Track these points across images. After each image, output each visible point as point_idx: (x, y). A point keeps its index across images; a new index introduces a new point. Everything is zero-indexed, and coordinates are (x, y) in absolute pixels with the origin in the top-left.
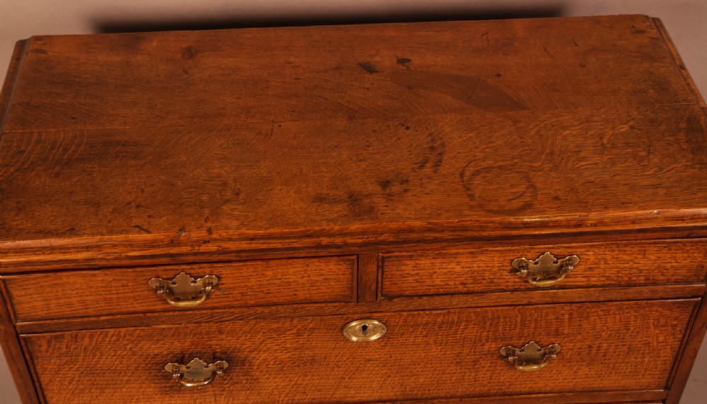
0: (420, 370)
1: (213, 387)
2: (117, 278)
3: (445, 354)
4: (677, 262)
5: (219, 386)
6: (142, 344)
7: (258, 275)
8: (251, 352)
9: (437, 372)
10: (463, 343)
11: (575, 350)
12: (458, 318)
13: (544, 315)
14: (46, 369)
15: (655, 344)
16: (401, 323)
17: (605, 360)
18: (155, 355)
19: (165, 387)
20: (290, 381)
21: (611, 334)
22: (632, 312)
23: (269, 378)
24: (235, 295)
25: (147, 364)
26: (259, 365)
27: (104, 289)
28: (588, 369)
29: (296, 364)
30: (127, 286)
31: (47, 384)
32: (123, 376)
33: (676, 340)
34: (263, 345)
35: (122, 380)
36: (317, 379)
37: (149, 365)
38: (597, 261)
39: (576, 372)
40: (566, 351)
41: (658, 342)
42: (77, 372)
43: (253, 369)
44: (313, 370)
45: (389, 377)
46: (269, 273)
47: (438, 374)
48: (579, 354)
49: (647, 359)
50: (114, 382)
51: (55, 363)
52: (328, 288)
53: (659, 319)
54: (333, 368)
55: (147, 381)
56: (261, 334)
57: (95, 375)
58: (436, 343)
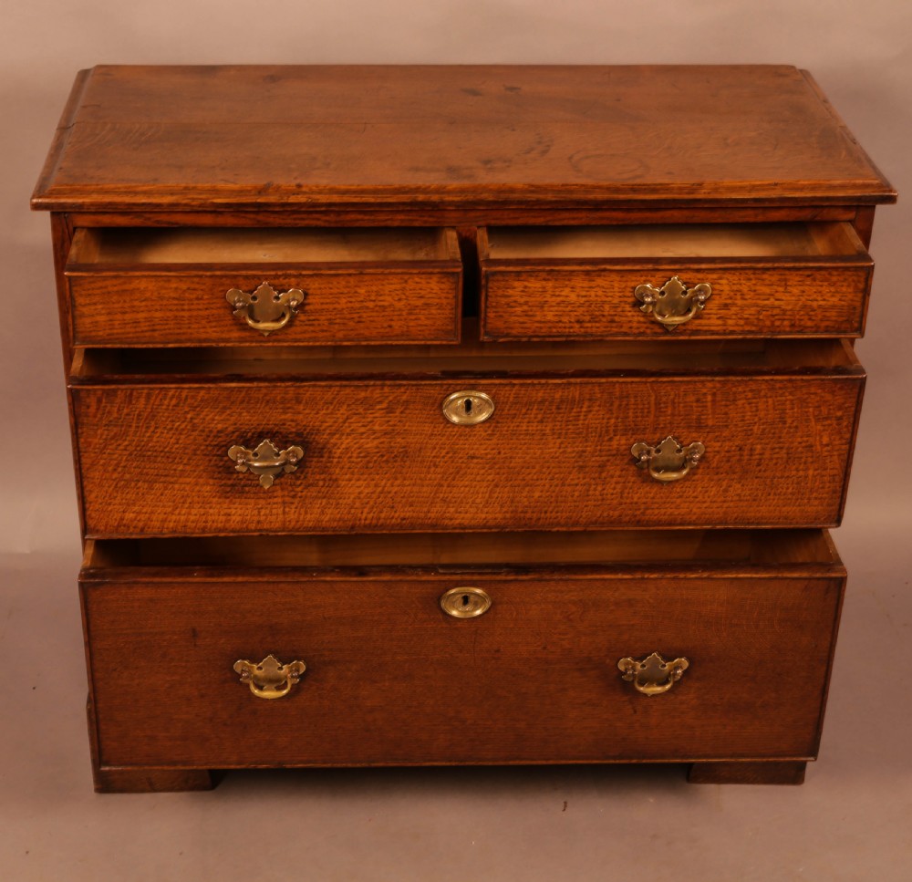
0: (535, 477)
1: (282, 489)
2: (193, 286)
3: (565, 452)
4: (824, 300)
5: (290, 488)
6: (204, 413)
7: (349, 292)
8: (332, 435)
9: (555, 482)
10: (587, 435)
11: (723, 454)
12: (580, 394)
13: (682, 394)
14: (90, 444)
15: (819, 447)
16: (511, 399)
17: (760, 471)
18: (219, 432)
19: (225, 485)
20: (376, 486)
21: (764, 429)
22: (787, 394)
23: (350, 480)
24: (320, 322)
25: (207, 446)
26: (339, 457)
27: (176, 302)
28: (739, 486)
29: (385, 458)
30: (201, 299)
31: (88, 469)
32: (178, 463)
33: (844, 441)
34: (347, 424)
35: (175, 470)
36: (409, 485)
37: (210, 448)
38: (732, 293)
39: (726, 491)
40: (712, 455)
41: (821, 444)
42: (125, 453)
43: (332, 462)
44: (404, 471)
45: (496, 486)
46: (362, 291)
47: (557, 486)
48: (728, 461)
49: (811, 472)
50: (166, 472)
51: (102, 435)
52: (427, 319)
53: (819, 407)
54: (429, 467)
55: (204, 474)
56: (345, 407)
57: (146, 458)
58: (554, 434)
